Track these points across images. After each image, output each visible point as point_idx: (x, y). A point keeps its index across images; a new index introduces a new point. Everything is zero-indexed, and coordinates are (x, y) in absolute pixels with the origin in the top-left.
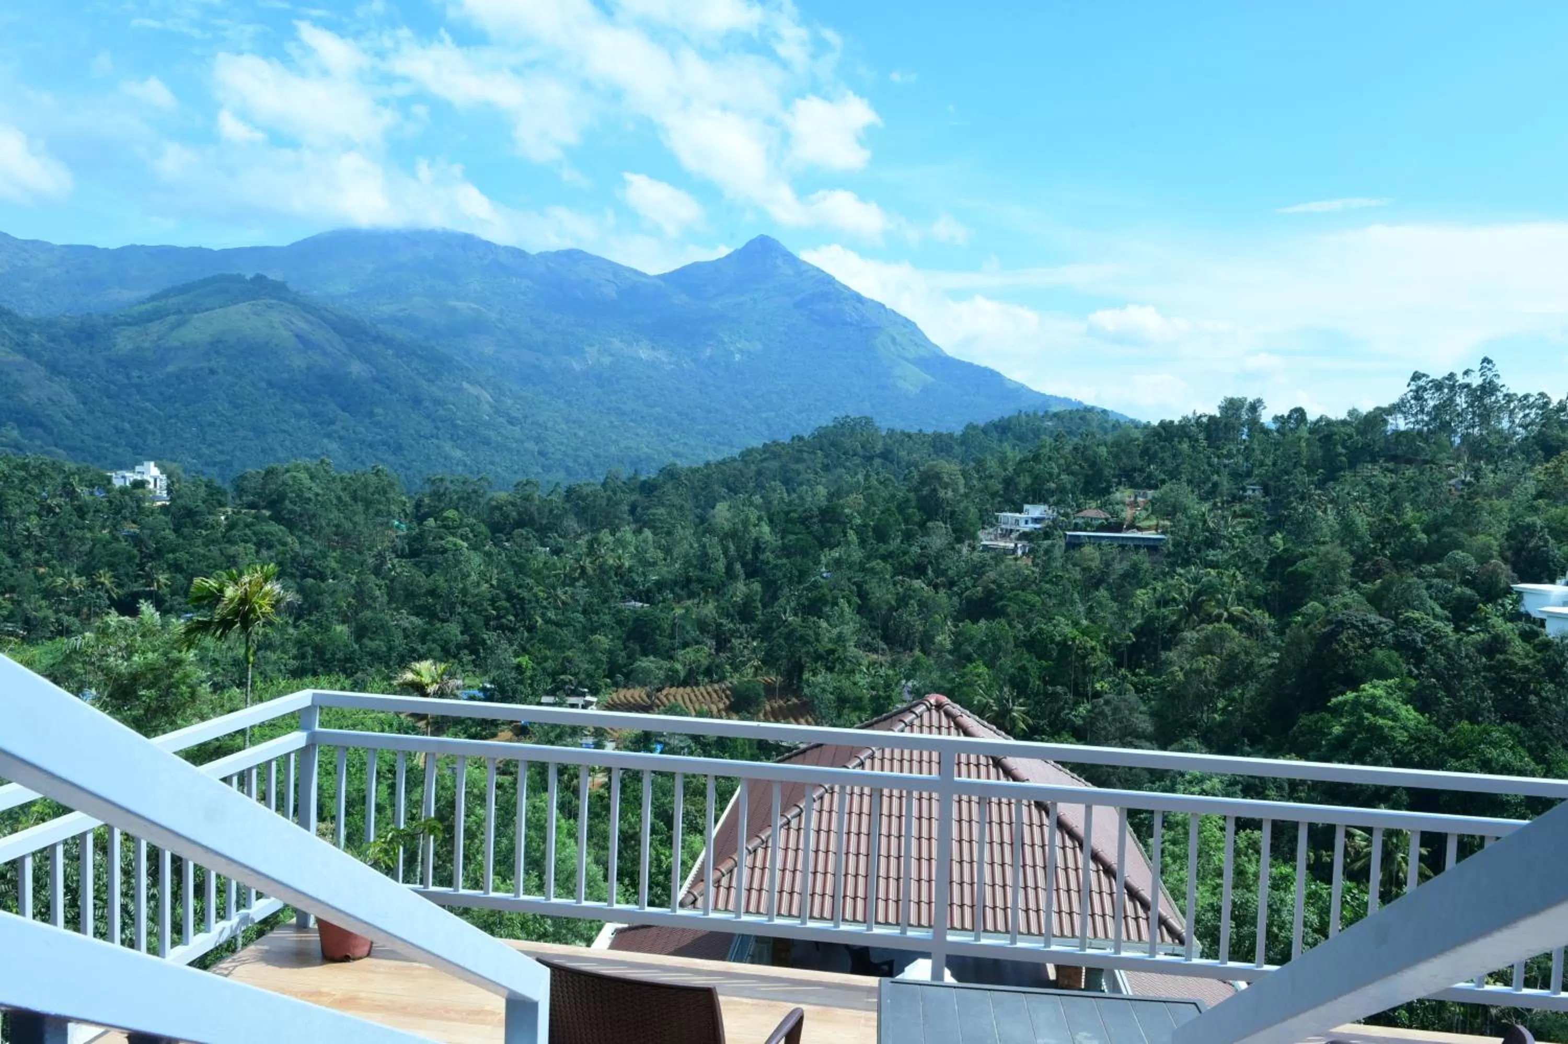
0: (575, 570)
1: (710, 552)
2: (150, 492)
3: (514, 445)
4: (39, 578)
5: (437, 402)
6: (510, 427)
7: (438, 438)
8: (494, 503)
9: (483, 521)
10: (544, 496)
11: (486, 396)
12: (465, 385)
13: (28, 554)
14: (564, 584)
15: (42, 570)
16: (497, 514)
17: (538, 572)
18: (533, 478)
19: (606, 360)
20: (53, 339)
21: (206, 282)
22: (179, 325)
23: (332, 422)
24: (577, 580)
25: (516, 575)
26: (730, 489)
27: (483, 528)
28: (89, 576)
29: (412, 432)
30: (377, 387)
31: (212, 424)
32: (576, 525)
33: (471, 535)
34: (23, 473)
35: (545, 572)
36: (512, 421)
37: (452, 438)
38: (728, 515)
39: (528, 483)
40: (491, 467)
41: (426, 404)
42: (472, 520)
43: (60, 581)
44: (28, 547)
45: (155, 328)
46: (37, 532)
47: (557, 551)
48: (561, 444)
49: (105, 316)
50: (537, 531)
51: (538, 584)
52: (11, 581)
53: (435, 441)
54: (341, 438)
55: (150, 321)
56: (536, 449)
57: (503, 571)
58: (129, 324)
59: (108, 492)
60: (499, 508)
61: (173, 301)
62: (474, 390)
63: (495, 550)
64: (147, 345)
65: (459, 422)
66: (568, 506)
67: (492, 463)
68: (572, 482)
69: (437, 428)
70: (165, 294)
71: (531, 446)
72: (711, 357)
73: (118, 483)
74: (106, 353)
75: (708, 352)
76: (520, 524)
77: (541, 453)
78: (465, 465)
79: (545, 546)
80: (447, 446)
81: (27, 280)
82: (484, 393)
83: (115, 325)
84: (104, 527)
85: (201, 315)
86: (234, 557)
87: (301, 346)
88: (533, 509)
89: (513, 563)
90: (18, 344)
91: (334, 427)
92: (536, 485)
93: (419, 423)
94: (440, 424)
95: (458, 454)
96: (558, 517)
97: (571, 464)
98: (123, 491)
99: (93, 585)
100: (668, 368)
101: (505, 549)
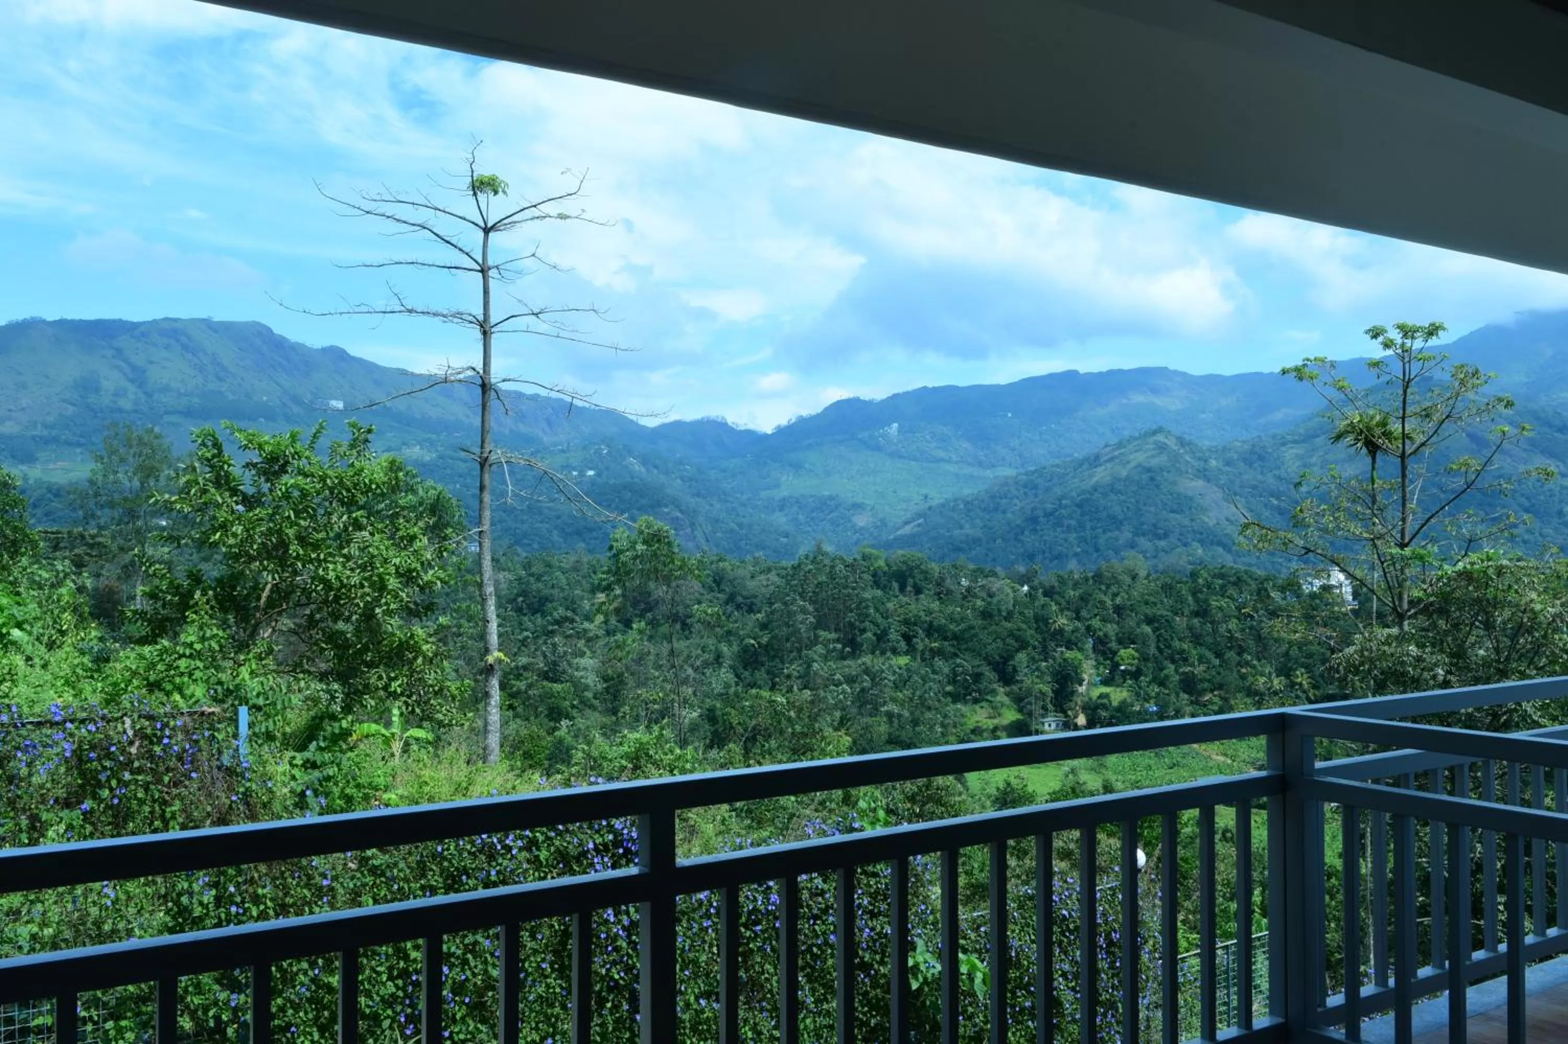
2: (1338, 596)
4: (1243, 677)
13: (1231, 655)
15: (1244, 670)
20: (1228, 463)
28: (1288, 676)
34: (1222, 581)
43: (1262, 680)
44: (1230, 648)
46: (1238, 634)
49: (1274, 437)
52: (1218, 679)
59: (1298, 597)
64: (1314, 460)
73: (1306, 589)
74: (1277, 472)
81: (1203, 412)
83: (1284, 444)
90: (1199, 471)
98: (1313, 596)
99: (1292, 685)
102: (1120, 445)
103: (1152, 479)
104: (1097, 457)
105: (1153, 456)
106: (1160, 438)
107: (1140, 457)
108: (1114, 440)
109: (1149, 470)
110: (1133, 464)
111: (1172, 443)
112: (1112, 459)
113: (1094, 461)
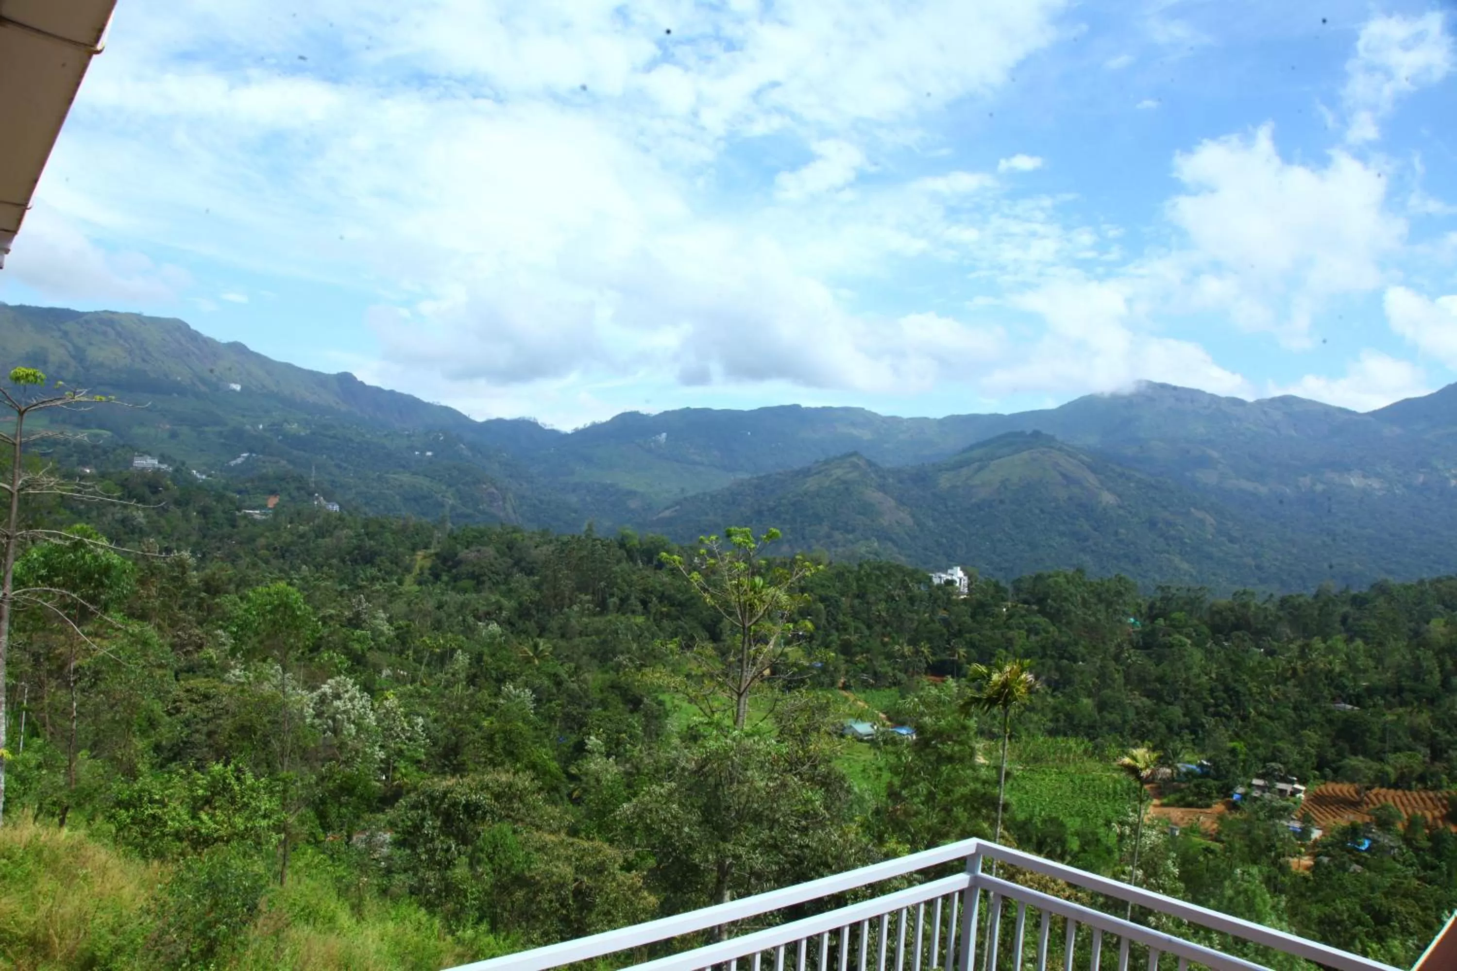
0: (1288, 670)
1: (1425, 664)
2: (957, 588)
3: (1234, 560)
4: (885, 645)
5: (1169, 524)
6: (1230, 545)
7: (1168, 553)
8: (1215, 609)
9: (1205, 623)
10: (1259, 603)
11: (1210, 519)
12: (1193, 510)
13: (878, 628)
14: (1276, 683)
15: (886, 639)
16: (1217, 618)
17: (1253, 669)
18: (1249, 588)
19: (1319, 487)
20: (901, 481)
21: (1000, 438)
22: (980, 469)
23: (1086, 539)
24: (1288, 679)
25: (1232, 670)
26: (1447, 606)
27: (1205, 629)
28: (915, 645)
29: (1148, 547)
30: (1121, 512)
31: (1000, 540)
32: (1288, 631)
33: (1194, 634)
34: (878, 573)
35: (1259, 670)
36: (1232, 540)
37: (1180, 554)
38: (1443, 630)
39: (1245, 593)
40: (1213, 578)
41: (1160, 525)
42: (1196, 622)
43: (897, 647)
44: (879, 623)
45: (965, 471)
46: (884, 614)
47: (1271, 653)
48: (1276, 559)
49: (933, 465)
50: (1252, 634)
51: (1252, 680)
52: (867, 645)
53: (1167, 555)
54: (1093, 551)
55: (961, 467)
56: (1253, 563)
57: (1222, 666)
58: (947, 470)
59: (929, 587)
60: (1219, 613)
61: (977, 453)
62: (1200, 515)
63: (1215, 648)
64: (959, 484)
65: (1187, 540)
66: (1281, 614)
67: (1214, 574)
68: (1286, 593)
69: (1168, 545)
70: (972, 448)
71: (1249, 561)
72: (1424, 484)
73: (936, 581)
74: (933, 491)
75: (1421, 478)
76: (1237, 627)
77: (1259, 567)
78: (1191, 575)
79: (1260, 648)
80: (1177, 560)
82: (1208, 517)
83: (940, 470)
84: (925, 612)
85: (996, 462)
86: (1010, 639)
87: (1065, 482)
88: (1250, 613)
89: (1231, 660)
90: (879, 485)
91: (1087, 544)
92: (1253, 594)
93: (1155, 541)
94: (1171, 542)
95: (1185, 566)
96: (1271, 622)
97: (1285, 578)
98: (939, 587)
99: (917, 652)
100: (1380, 493)
101: (1223, 647)
102: (826, 462)
103: (847, 489)
104: (809, 469)
105: (848, 473)
106: (855, 459)
107: (839, 472)
108: (822, 458)
109: (844, 482)
110: (834, 477)
111: (861, 463)
112: (819, 473)
113: (806, 473)
